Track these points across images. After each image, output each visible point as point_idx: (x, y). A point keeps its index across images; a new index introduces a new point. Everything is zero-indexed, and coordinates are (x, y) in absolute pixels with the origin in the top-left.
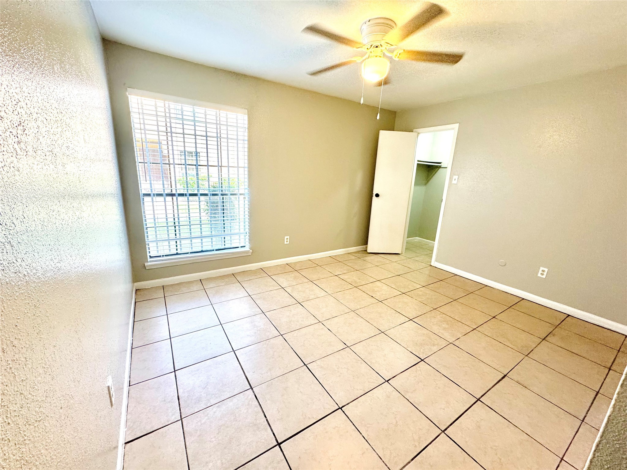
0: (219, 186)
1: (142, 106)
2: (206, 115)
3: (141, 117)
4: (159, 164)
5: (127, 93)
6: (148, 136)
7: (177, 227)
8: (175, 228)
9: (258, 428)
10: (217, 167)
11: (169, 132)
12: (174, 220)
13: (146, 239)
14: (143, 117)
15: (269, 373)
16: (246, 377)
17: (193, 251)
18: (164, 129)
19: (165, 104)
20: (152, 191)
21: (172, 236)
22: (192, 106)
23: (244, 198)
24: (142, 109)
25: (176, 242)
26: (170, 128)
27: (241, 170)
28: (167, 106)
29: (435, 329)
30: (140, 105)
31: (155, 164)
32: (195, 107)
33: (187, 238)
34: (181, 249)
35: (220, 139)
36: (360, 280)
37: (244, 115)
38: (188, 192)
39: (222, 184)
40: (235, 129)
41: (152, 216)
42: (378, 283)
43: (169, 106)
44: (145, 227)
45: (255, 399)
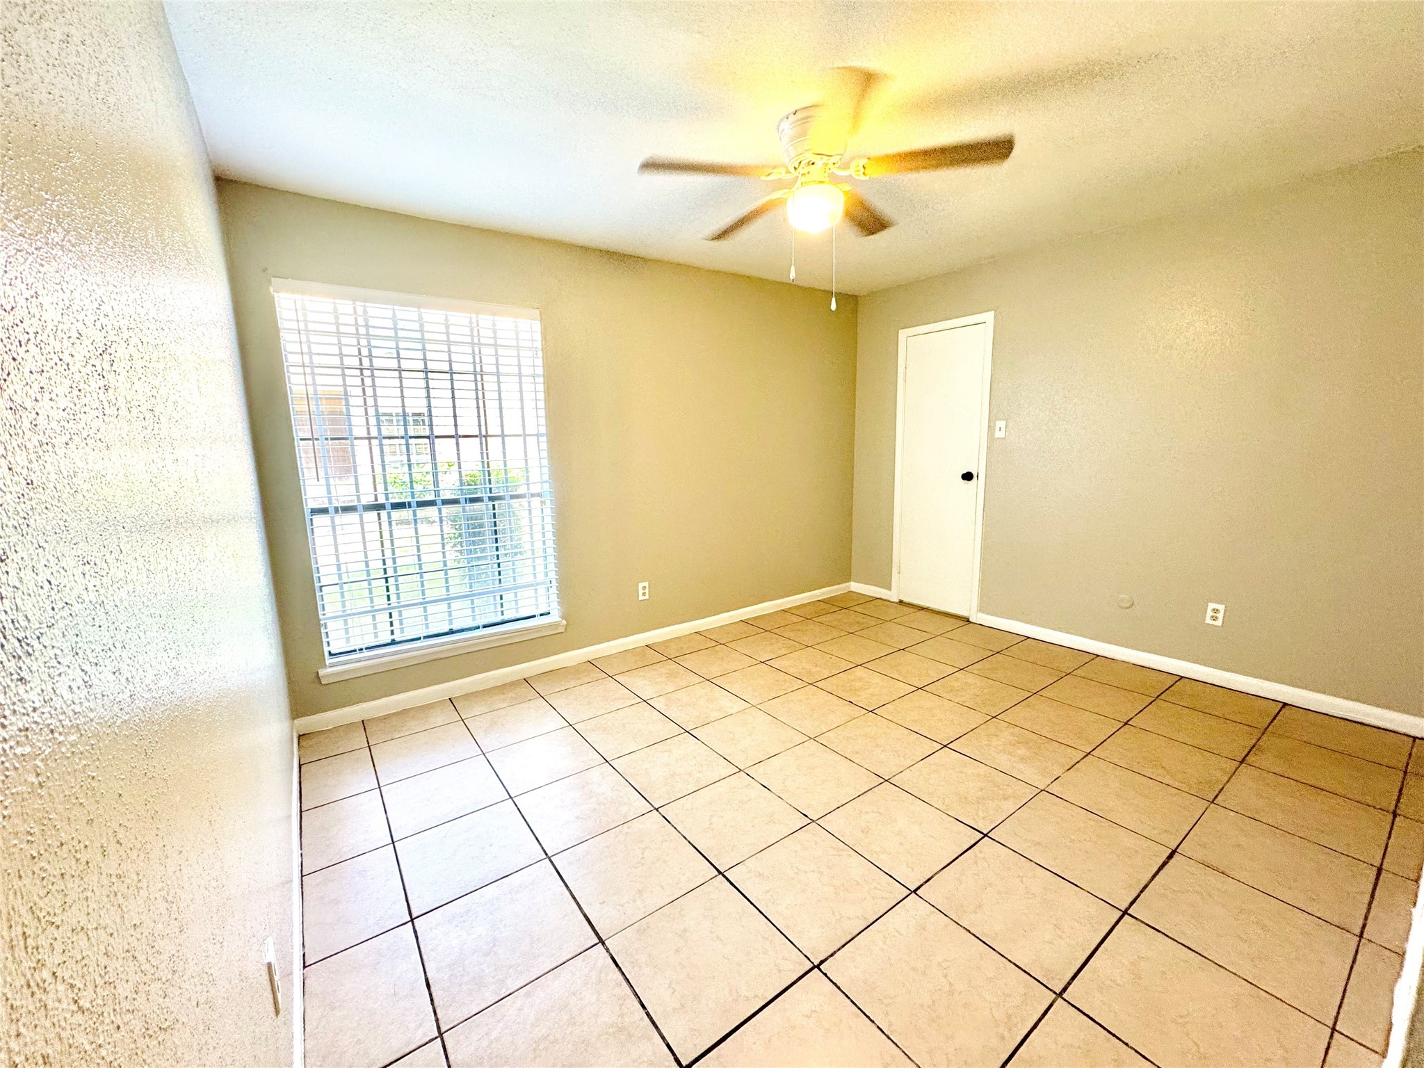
0: (485, 480)
1: (305, 315)
2: (447, 327)
3: (304, 338)
4: (346, 439)
5: (271, 290)
6: (319, 380)
7: (391, 581)
8: (387, 582)
9: (630, 1035)
10: (478, 439)
11: (366, 370)
12: (384, 564)
13: (320, 612)
14: (308, 338)
15: (638, 902)
16: (585, 916)
17: (430, 634)
18: (355, 362)
19: (355, 308)
20: (330, 502)
21: (381, 602)
22: (416, 309)
23: (543, 503)
24: (305, 321)
25: (390, 614)
26: (368, 359)
27: (531, 441)
28: (360, 311)
29: (1003, 761)
30: (300, 314)
31: (337, 441)
32: (422, 310)
33: (416, 604)
34: (402, 630)
35: (482, 375)
36: (818, 669)
37: (533, 322)
38: (413, 498)
39: (489, 475)
40: (515, 353)
41: (333, 560)
42: (859, 672)
43: (365, 312)
44: (317, 585)
45: (614, 966)
